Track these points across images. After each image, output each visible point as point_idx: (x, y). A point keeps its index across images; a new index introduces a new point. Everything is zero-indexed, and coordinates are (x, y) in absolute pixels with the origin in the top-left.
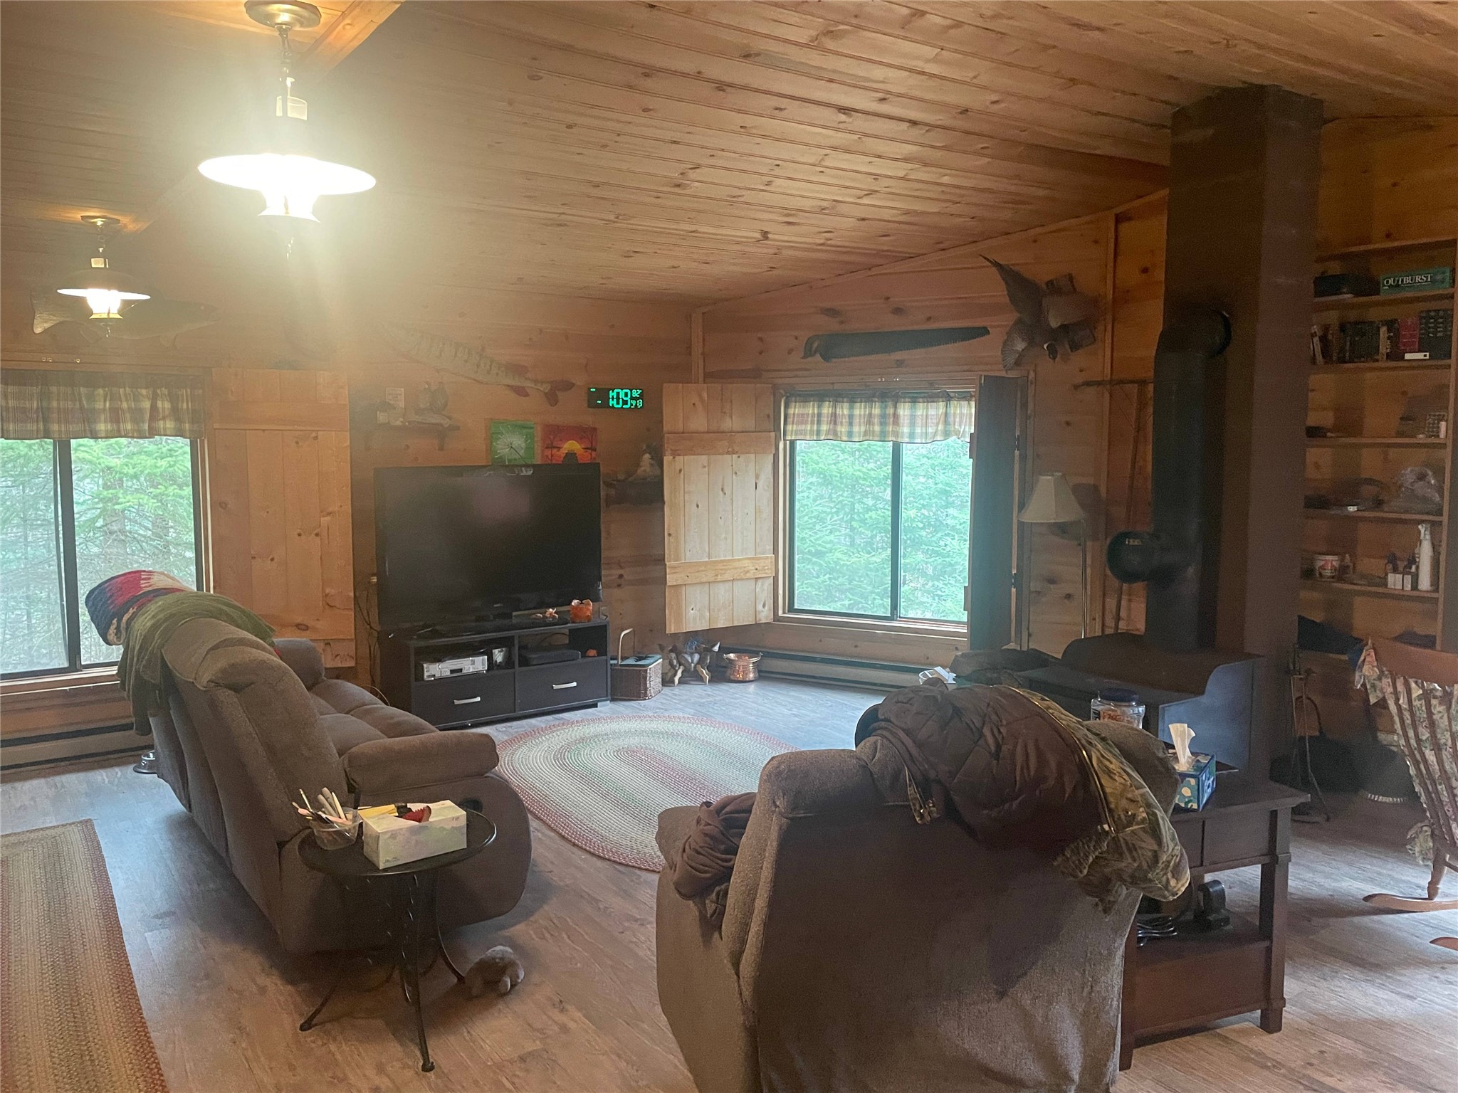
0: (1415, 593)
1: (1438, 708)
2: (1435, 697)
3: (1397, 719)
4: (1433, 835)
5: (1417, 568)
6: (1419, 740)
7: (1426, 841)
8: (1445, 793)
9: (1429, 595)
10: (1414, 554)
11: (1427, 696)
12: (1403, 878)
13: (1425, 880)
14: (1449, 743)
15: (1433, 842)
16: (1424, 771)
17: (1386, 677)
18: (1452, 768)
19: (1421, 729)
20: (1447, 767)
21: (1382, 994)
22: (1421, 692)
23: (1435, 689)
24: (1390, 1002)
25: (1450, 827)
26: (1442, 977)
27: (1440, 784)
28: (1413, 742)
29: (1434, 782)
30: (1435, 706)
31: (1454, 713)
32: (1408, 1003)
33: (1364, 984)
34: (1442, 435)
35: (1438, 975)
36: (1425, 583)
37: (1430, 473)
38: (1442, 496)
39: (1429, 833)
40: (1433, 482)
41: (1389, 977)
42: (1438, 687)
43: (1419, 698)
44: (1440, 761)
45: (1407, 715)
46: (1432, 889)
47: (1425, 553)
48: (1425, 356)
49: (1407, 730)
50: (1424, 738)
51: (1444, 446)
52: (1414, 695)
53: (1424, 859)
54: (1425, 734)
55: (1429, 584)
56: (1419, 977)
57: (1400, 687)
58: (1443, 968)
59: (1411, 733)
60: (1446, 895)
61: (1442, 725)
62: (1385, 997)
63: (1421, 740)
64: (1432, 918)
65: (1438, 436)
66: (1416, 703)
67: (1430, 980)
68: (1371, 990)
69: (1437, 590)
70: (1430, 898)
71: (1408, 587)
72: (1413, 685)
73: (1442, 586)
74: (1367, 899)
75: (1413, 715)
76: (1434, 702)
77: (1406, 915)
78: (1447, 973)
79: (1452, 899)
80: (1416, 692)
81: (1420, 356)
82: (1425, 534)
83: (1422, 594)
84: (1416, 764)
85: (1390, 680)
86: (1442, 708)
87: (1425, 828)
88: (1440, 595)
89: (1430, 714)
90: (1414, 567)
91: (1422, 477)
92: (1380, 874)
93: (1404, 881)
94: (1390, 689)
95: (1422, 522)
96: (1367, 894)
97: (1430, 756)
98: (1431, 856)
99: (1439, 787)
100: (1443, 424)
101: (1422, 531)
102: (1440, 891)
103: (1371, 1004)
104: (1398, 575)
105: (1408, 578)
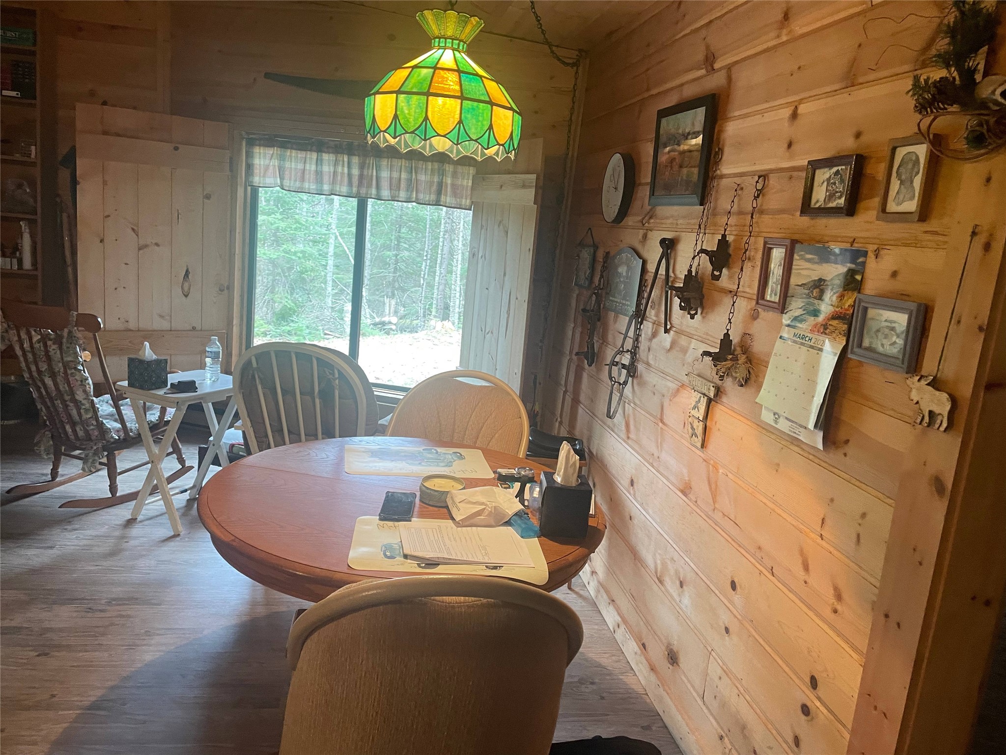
0: (20, 272)
1: (53, 348)
2: (51, 340)
3: (22, 359)
4: (52, 437)
5: (20, 254)
6: (39, 372)
7: (49, 442)
8: (60, 405)
9: (31, 273)
10: (17, 244)
11: (44, 339)
12: (32, 472)
13: (48, 469)
14: (62, 370)
15: (53, 441)
16: (44, 393)
17: (12, 329)
18: (64, 387)
19: (40, 364)
20: (61, 387)
21: (31, 552)
22: (39, 337)
23: (49, 334)
24: (37, 556)
25: (65, 428)
26: (69, 527)
27: (56, 400)
28: (35, 374)
29: (51, 399)
30: (50, 346)
31: (65, 348)
32: (50, 552)
33: (16, 550)
34: (33, 156)
35: (66, 527)
36: (27, 264)
37: (25, 183)
38: (36, 201)
39: (50, 435)
40: (28, 190)
41: (33, 539)
42: (51, 333)
43: (39, 341)
44: (56, 385)
45: (30, 356)
46: (54, 473)
47: (26, 242)
48: (17, 94)
49: (31, 366)
50: (43, 369)
51: (33, 164)
52: (35, 339)
53: (48, 454)
54: (44, 367)
55: (30, 265)
56: (54, 533)
57: (24, 336)
58: (69, 522)
59: (33, 368)
60: (63, 476)
61: (56, 359)
62: (33, 553)
63: (42, 371)
64: (55, 493)
65: (30, 157)
66: (37, 346)
67: (62, 532)
68: (23, 552)
69: (36, 269)
70: (54, 478)
71: (16, 267)
72: (33, 333)
73: (39, 266)
74: (9, 492)
75: (34, 354)
76: (49, 343)
77: (37, 496)
78: (73, 524)
79: (69, 476)
80: (36, 338)
81: (14, 94)
82: (25, 229)
83: (25, 272)
84: (38, 389)
85: (15, 331)
86: (54, 347)
87: (47, 433)
88: (39, 273)
89: (47, 352)
90: (18, 254)
91: (20, 186)
92: (14, 473)
93: (33, 474)
94: (16, 338)
95: (23, 219)
96: (7, 489)
97: (49, 382)
98: (52, 450)
99: (55, 402)
100: (33, 148)
101: (23, 226)
102: (60, 473)
103: (24, 561)
104: (7, 259)
105: (15, 261)
